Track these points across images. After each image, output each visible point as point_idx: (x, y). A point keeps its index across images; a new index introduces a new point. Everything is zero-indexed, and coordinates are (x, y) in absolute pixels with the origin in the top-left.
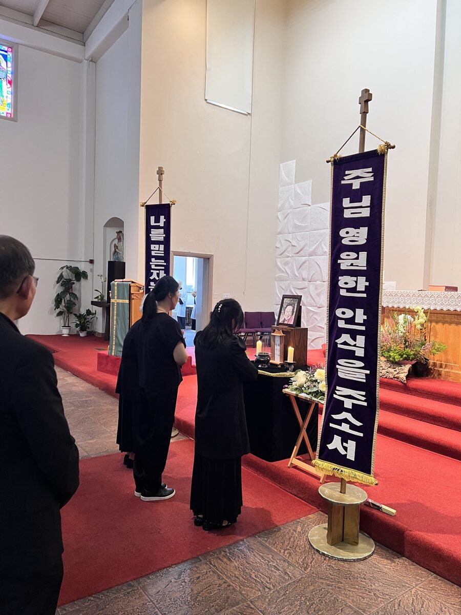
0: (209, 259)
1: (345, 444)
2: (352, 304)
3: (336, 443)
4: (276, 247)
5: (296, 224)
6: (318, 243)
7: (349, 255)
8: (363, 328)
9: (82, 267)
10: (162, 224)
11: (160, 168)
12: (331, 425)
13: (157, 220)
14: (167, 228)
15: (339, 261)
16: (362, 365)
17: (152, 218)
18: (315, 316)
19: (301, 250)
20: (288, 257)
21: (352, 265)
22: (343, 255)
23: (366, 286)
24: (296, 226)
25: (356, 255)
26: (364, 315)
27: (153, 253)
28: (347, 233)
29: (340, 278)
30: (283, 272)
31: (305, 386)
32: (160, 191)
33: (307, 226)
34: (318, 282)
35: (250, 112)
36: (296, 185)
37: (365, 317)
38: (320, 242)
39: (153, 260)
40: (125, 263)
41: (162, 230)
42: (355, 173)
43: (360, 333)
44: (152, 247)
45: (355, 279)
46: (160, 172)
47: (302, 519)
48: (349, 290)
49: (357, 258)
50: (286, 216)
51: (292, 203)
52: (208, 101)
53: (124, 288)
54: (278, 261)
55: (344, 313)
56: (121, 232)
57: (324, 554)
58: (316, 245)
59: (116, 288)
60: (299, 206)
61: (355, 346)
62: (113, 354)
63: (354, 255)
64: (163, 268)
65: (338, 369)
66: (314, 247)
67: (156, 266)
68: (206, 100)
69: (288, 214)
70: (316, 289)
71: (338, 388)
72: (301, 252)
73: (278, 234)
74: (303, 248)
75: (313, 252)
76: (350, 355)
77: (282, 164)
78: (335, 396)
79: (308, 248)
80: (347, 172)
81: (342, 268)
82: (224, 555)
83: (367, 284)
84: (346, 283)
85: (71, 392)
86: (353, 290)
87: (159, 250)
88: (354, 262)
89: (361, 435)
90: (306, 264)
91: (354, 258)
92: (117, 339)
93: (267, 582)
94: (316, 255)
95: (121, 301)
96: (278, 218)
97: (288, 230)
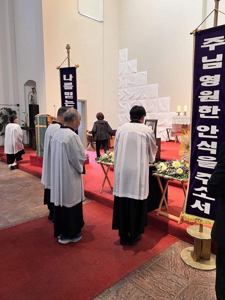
0: (84, 102)
1: (203, 205)
2: (208, 123)
3: (197, 204)
4: (119, 95)
5: (129, 83)
6: (141, 93)
7: (207, 93)
8: (216, 137)
9: (13, 108)
10: (71, 79)
11: (68, 45)
12: (194, 194)
13: (68, 77)
14: (74, 82)
15: (199, 97)
16: (215, 159)
17: (65, 76)
19: (132, 97)
20: (125, 100)
21: (209, 99)
22: (202, 93)
23: (218, 112)
24: (129, 84)
25: (211, 93)
26: (217, 129)
27: (66, 97)
28: (205, 79)
29: (200, 107)
30: (122, 108)
31: (167, 171)
32: (69, 59)
33: (135, 83)
35: (103, 21)
36: (128, 62)
37: (218, 131)
38: (142, 92)
39: (66, 101)
40: (38, 105)
41: (71, 83)
42: (211, 40)
43: (214, 140)
44: (65, 93)
45: (211, 107)
46: (68, 48)
47: (172, 246)
48: (206, 114)
49: (212, 94)
50: (123, 79)
51: (126, 71)
52: (80, 13)
53: (43, 119)
54: (120, 103)
55: (203, 128)
56: (34, 88)
57: (194, 268)
58: (140, 94)
59: (38, 119)
60: (130, 73)
61: (210, 148)
62: (39, 156)
63: (210, 92)
64: (73, 106)
65: (198, 162)
66: (139, 95)
67: (68, 104)
68: (79, 12)
69: (124, 78)
71: (198, 173)
73: (119, 88)
75: (138, 97)
76: (207, 153)
77: (120, 50)
78: (196, 177)
79: (136, 95)
80: (205, 40)
81: (201, 100)
82: (138, 275)
83: (219, 110)
84: (204, 110)
85: (18, 178)
86: (210, 114)
87: (70, 95)
88: (211, 97)
89: (214, 199)
91: (210, 94)
92: (41, 148)
93: (170, 291)
94: (140, 99)
95: (42, 126)
96: (119, 80)
97: (125, 86)
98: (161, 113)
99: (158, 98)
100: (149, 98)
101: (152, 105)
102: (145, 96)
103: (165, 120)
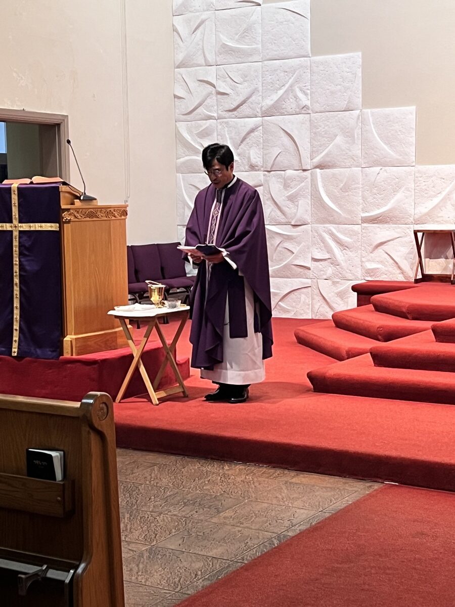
4: (175, 96)
5: (224, 46)
6: (284, 89)
18: (288, 245)
19: (241, 104)
20: (210, 118)
24: (227, 50)
30: (197, 152)
33: (255, 49)
34: (290, 172)
38: (291, 86)
50: (198, 27)
54: (183, 128)
58: (281, 92)
60: (231, 5)
66: (275, 97)
69: (202, 22)
70: (286, 186)
72: (244, 107)
73: (178, 67)
74: (248, 98)
75: (273, 106)
79: (260, 98)
90: (256, 133)
94: (282, 114)
96: (175, 30)
97: (205, 56)
98: (377, 169)
99: (365, 110)
100: (322, 109)
101: (338, 138)
102: (305, 101)
103: (399, 195)
